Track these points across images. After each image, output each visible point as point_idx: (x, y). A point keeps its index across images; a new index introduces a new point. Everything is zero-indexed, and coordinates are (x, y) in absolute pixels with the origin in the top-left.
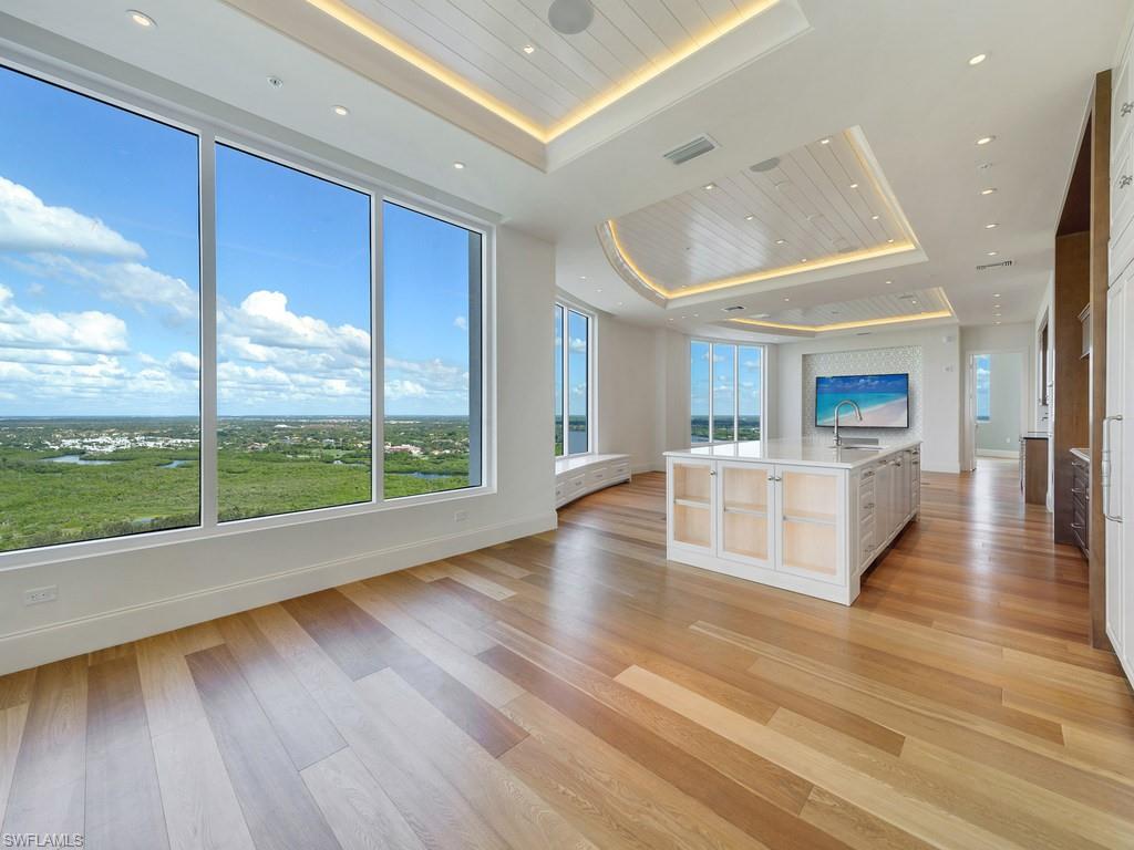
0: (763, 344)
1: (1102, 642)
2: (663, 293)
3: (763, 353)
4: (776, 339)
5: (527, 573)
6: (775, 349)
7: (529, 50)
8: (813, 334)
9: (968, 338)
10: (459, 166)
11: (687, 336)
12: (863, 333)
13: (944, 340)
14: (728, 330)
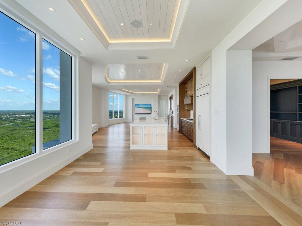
0: (124, 95)
1: (196, 147)
2: (109, 81)
3: (124, 97)
4: (127, 94)
5: (100, 163)
6: (127, 96)
7: (122, 24)
8: (135, 93)
9: (160, 97)
10: (82, 39)
11: (109, 91)
12: (144, 94)
13: (156, 97)
14: (119, 91)
